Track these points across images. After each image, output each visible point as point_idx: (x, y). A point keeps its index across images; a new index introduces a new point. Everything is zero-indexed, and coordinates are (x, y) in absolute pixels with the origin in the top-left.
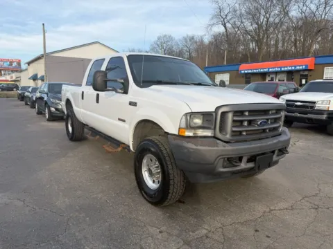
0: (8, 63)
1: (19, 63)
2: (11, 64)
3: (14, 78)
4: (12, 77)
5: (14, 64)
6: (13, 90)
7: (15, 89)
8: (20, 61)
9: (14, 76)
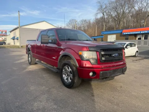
0: (1, 32)
1: (6, 32)
2: (2, 32)
3: (3, 39)
4: (2, 39)
5: (4, 33)
6: (3, 45)
7: (4, 44)
8: (6, 31)
9: (4, 38)
